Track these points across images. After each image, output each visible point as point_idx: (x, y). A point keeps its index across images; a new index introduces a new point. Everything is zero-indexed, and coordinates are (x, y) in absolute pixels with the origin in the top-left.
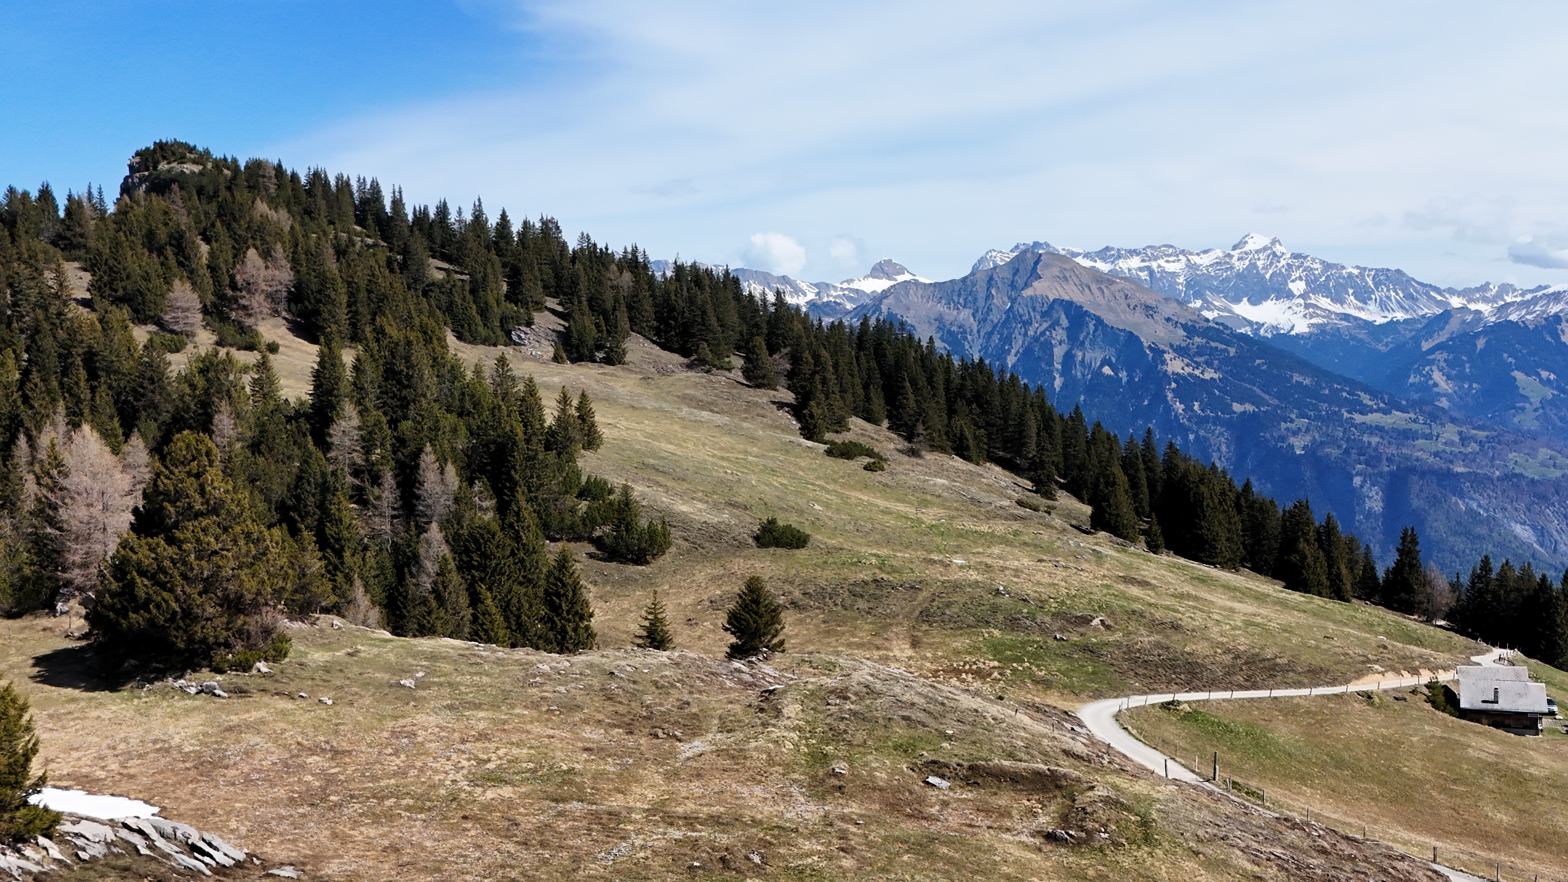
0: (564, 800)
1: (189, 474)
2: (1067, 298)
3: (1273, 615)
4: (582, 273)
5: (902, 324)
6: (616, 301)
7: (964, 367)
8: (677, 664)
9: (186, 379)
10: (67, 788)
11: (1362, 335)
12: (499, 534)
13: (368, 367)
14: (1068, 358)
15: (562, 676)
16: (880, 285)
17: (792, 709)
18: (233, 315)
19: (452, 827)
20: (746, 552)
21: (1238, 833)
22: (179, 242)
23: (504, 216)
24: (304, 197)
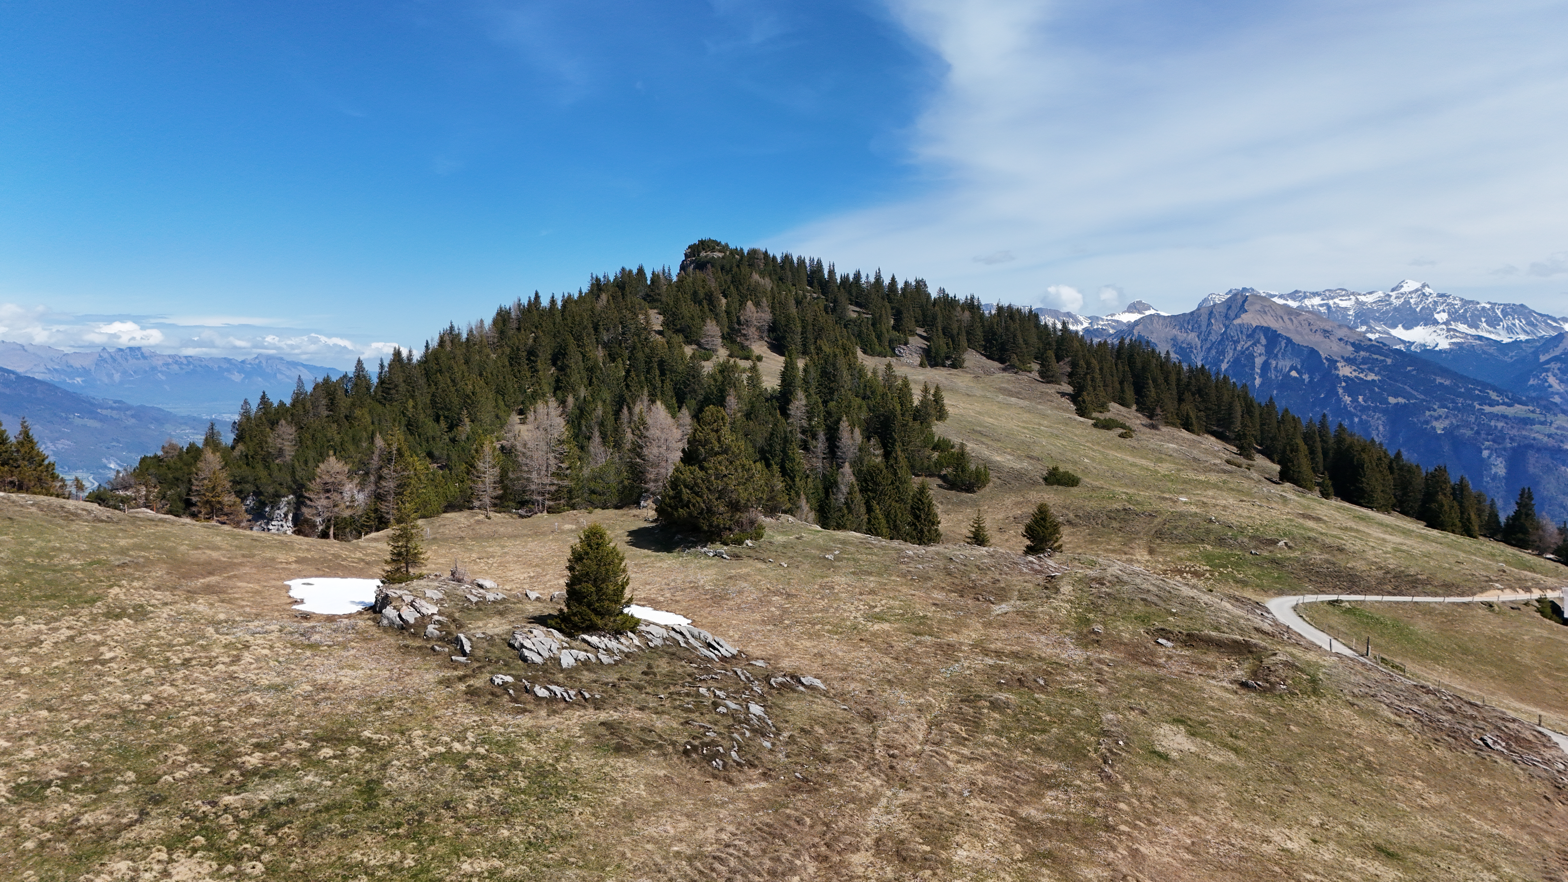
0: (920, 634)
1: (712, 430)
2: (1265, 325)
3: (1416, 545)
4: (939, 313)
5: (1148, 342)
6: (959, 328)
7: (1191, 370)
8: (992, 556)
9: (711, 376)
10: (643, 606)
11: (1492, 350)
12: (885, 471)
13: (812, 370)
14: (1266, 366)
15: (921, 559)
16: (1133, 317)
17: (1066, 589)
18: (738, 339)
19: (854, 645)
20: (1038, 488)
21: (1385, 693)
22: (710, 298)
23: (893, 279)
24: (779, 270)
